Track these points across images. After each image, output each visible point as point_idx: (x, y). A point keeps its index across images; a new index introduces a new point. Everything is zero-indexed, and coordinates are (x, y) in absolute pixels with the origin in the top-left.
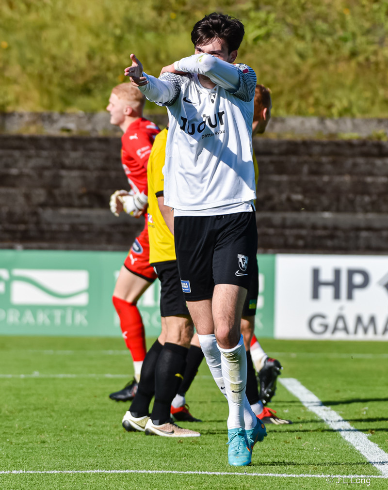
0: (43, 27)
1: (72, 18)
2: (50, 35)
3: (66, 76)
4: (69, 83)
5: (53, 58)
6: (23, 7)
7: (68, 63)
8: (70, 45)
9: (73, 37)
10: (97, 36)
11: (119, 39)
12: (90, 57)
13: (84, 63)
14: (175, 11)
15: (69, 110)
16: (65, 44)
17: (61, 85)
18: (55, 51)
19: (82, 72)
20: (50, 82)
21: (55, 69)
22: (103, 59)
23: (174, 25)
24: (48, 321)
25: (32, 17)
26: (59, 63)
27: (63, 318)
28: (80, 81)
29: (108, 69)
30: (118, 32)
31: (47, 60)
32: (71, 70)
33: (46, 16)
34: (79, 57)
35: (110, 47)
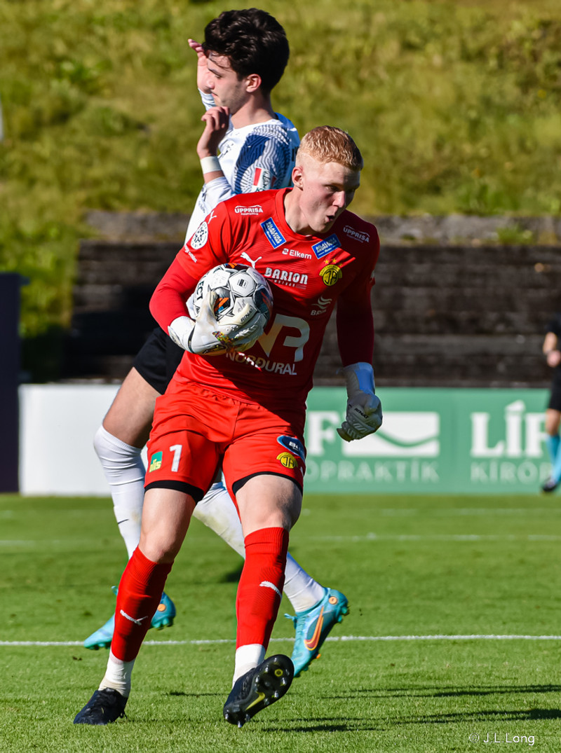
0: (379, 110)
1: (416, 99)
2: (389, 119)
3: (409, 170)
4: (411, 179)
5: (393, 148)
6: (353, 85)
7: (410, 155)
8: (414, 133)
9: (417, 121)
10: (446, 119)
11: (475, 125)
12: (439, 146)
13: (430, 154)
14: (545, 88)
15: (412, 213)
16: (407, 131)
17: (402, 182)
18: (395, 140)
19: (428, 166)
20: (388, 178)
21: (395, 162)
22: (454, 149)
23: (543, 105)
24: (388, 476)
25: (367, 97)
26: (401, 155)
27: (408, 472)
28: (426, 176)
29: (462, 162)
30: (473, 114)
31: (385, 152)
32: (415, 163)
33: (383, 96)
34: (424, 147)
35: (463, 133)
